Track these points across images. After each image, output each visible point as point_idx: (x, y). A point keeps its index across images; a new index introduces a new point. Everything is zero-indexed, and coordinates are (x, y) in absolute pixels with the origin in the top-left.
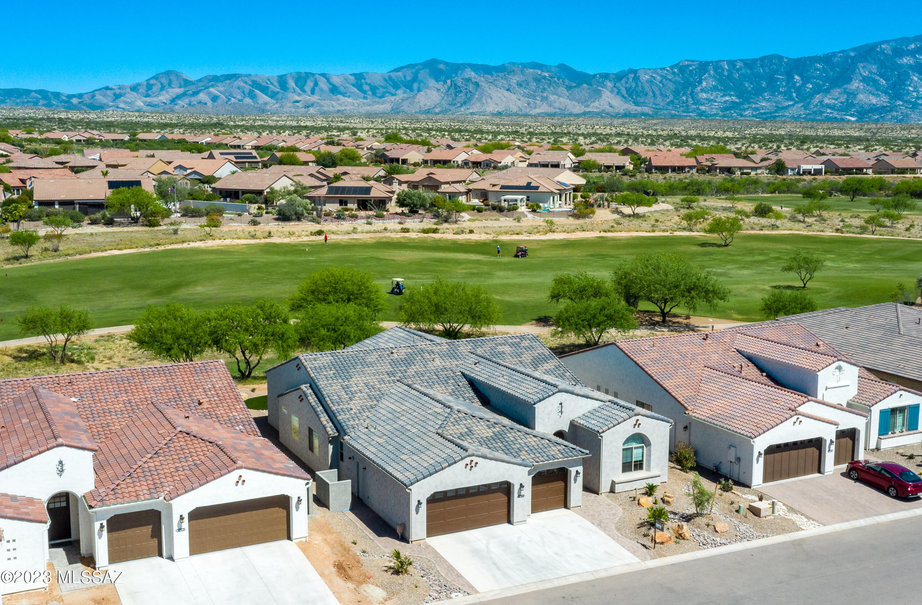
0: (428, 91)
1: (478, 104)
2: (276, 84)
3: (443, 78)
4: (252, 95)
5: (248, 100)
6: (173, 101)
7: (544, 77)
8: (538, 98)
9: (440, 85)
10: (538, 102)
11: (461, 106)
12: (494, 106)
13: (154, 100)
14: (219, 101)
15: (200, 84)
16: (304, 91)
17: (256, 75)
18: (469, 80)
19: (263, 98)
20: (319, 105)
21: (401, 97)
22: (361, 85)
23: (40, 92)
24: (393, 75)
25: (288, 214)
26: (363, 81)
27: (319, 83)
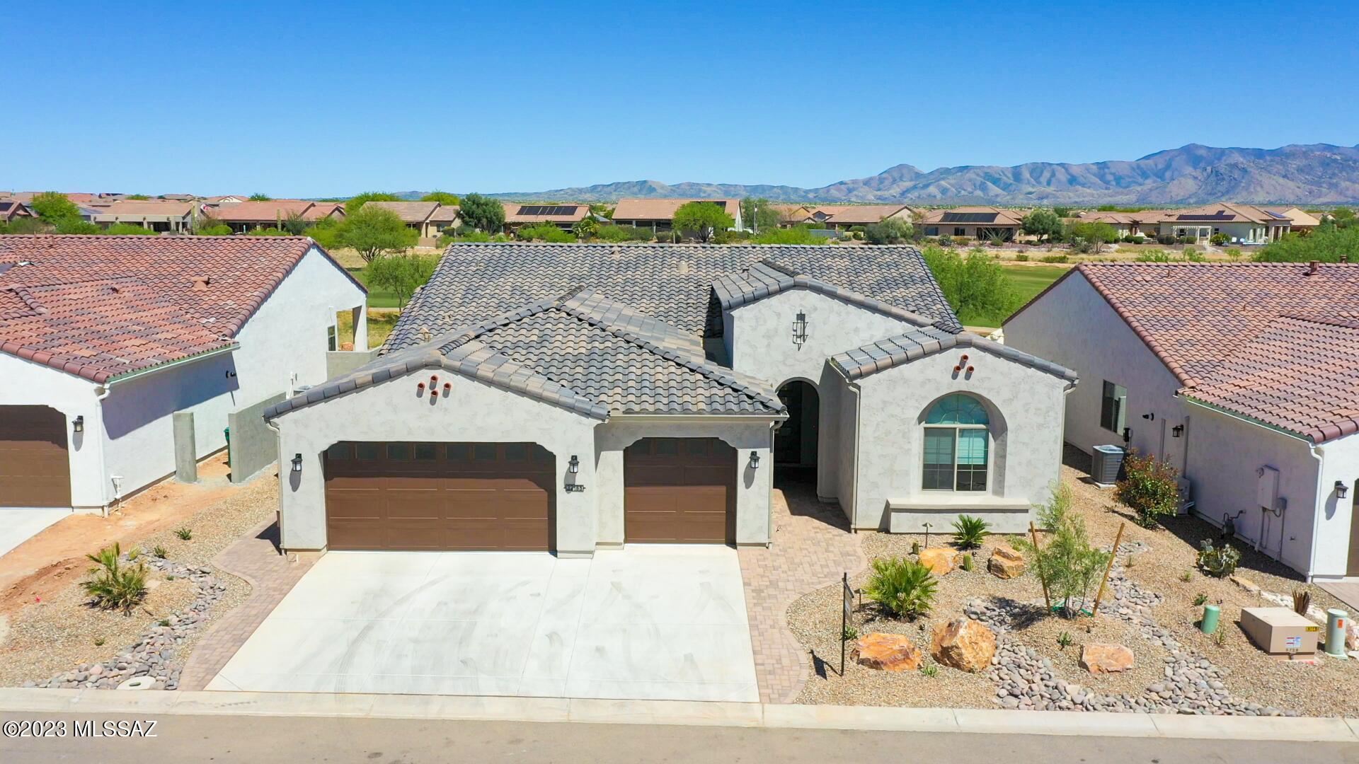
0: (1183, 180)
1: (1244, 193)
2: (1010, 175)
3: (1202, 165)
4: (983, 187)
5: (979, 193)
6: (903, 194)
7: (1335, 161)
8: (1324, 185)
9: (1198, 173)
10: (1324, 190)
11: (1223, 195)
12: (1265, 195)
13: (886, 194)
14: (949, 194)
15: (932, 177)
16: (1039, 183)
17: (989, 167)
18: (1235, 166)
19: (994, 190)
20: (1055, 197)
21: (1150, 187)
22: (1105, 174)
23: (782, 187)
24: (1142, 163)
26: (1106, 170)
27: (1057, 173)
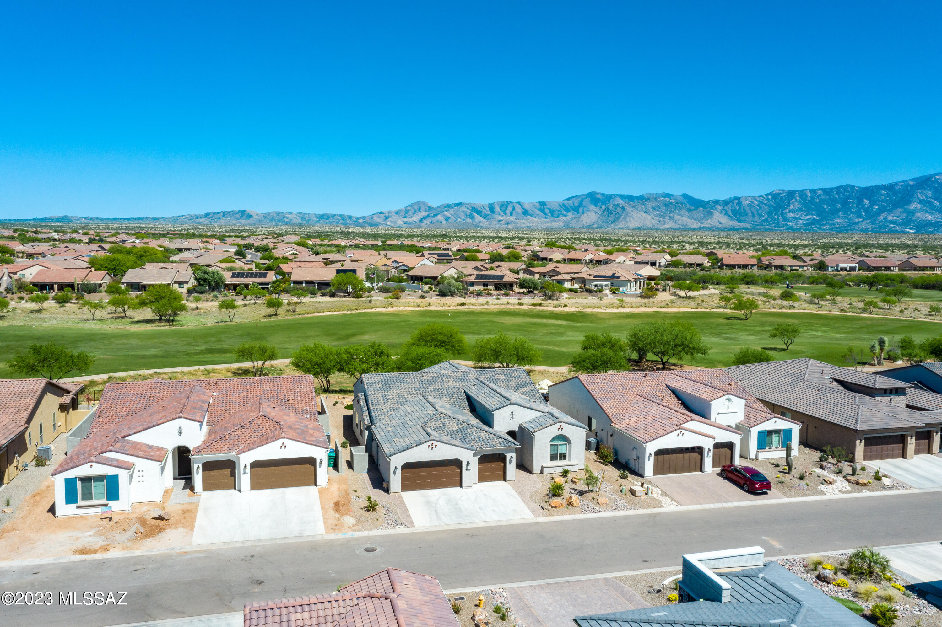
0: (589, 213)
1: (624, 222)
2: (487, 209)
3: (600, 204)
4: (471, 217)
5: (469, 220)
6: (421, 220)
8: (667, 218)
9: (597, 210)
11: (612, 223)
12: (635, 223)
13: (410, 220)
14: (450, 221)
15: (439, 209)
16: (506, 214)
17: (474, 204)
18: (617, 205)
19: (479, 218)
20: (515, 223)
21: (571, 217)
22: (544, 210)
23: (341, 215)
24: (565, 203)
25: (444, 291)
26: (545, 207)
27: (516, 208)
